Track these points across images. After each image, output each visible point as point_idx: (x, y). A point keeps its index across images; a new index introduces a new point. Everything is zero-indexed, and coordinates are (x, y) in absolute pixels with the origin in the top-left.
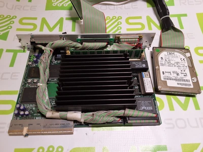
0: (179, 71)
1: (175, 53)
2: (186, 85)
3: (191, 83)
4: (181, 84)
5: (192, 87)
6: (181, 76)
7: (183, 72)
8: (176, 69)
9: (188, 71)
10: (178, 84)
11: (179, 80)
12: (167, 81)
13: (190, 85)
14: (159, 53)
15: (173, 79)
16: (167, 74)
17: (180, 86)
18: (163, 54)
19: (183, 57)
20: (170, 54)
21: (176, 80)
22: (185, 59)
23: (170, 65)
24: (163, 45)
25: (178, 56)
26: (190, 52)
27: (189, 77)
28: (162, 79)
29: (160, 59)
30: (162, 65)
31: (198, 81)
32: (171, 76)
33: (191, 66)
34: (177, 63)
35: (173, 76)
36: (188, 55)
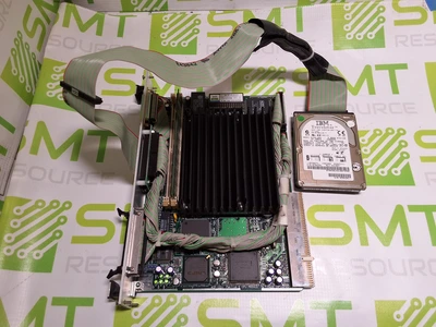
0: (333, 154)
1: (330, 122)
2: (342, 176)
3: (351, 172)
4: (334, 175)
5: (352, 179)
6: (336, 161)
7: (339, 155)
8: (328, 150)
9: (347, 153)
10: (330, 175)
11: (332, 169)
12: (313, 171)
13: (349, 176)
14: (303, 121)
15: (322, 168)
16: (313, 160)
17: (332, 178)
18: (310, 125)
19: (341, 128)
20: (321, 124)
21: (327, 168)
22: (346, 133)
23: (319, 143)
24: (311, 108)
25: (334, 127)
26: (355, 120)
27: (348, 164)
28: (306, 168)
29: (303, 134)
30: (307, 144)
31: (362, 169)
32: (320, 163)
33: (353, 144)
34: (332, 139)
35: (323, 162)
36: (351, 124)
